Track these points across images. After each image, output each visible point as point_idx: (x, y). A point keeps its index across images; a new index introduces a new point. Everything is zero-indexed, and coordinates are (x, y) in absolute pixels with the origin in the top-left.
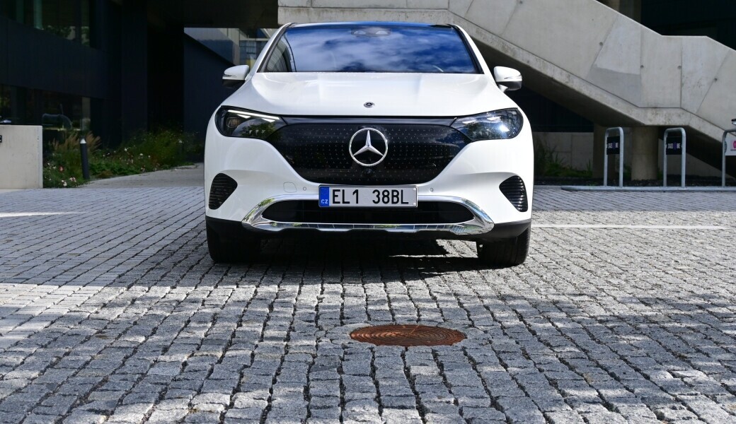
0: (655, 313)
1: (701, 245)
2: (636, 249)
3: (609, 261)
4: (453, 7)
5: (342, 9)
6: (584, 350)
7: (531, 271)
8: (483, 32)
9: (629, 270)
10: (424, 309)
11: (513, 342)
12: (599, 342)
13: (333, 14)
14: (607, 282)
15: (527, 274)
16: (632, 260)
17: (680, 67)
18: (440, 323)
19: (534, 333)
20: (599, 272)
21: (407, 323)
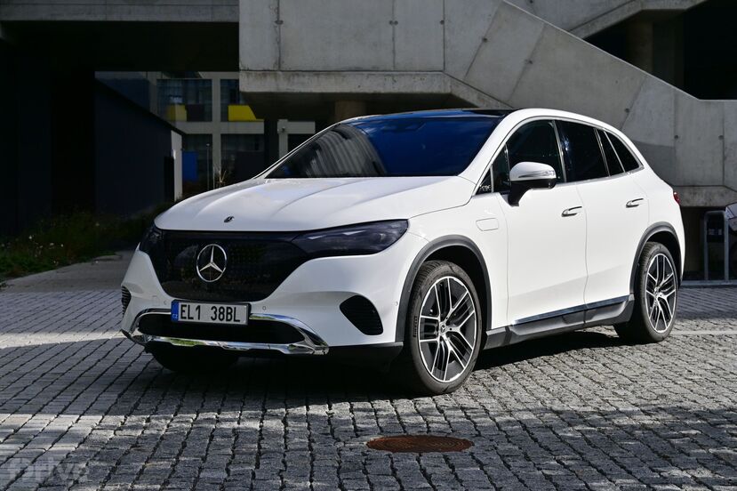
0: (652, 422)
1: (722, 353)
2: (652, 359)
3: (620, 372)
4: (450, 69)
5: (316, 73)
6: (579, 453)
7: (538, 384)
8: (486, 98)
9: (638, 380)
10: (433, 422)
11: (517, 448)
12: (594, 447)
13: (305, 79)
14: (613, 393)
15: (534, 387)
16: (645, 370)
17: (722, 137)
18: (449, 434)
19: (536, 440)
20: (607, 384)
21: (418, 434)
